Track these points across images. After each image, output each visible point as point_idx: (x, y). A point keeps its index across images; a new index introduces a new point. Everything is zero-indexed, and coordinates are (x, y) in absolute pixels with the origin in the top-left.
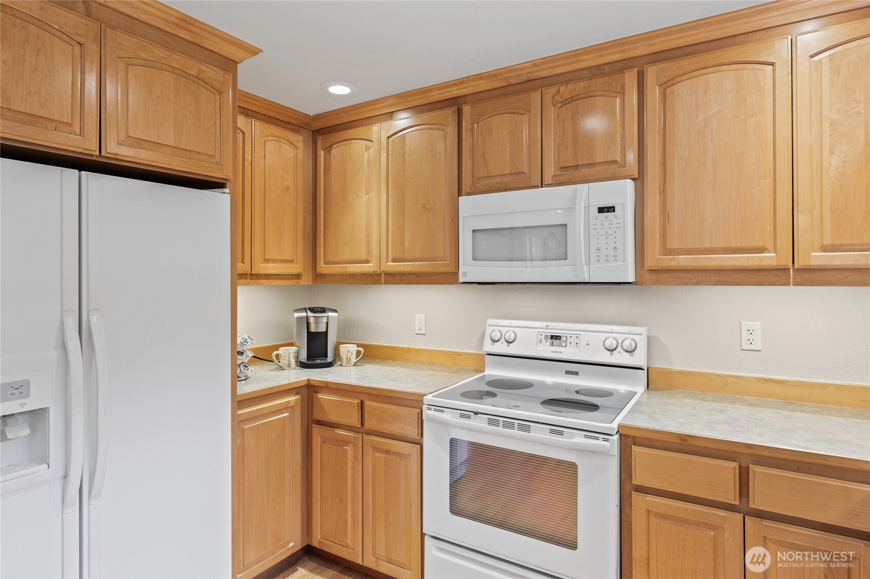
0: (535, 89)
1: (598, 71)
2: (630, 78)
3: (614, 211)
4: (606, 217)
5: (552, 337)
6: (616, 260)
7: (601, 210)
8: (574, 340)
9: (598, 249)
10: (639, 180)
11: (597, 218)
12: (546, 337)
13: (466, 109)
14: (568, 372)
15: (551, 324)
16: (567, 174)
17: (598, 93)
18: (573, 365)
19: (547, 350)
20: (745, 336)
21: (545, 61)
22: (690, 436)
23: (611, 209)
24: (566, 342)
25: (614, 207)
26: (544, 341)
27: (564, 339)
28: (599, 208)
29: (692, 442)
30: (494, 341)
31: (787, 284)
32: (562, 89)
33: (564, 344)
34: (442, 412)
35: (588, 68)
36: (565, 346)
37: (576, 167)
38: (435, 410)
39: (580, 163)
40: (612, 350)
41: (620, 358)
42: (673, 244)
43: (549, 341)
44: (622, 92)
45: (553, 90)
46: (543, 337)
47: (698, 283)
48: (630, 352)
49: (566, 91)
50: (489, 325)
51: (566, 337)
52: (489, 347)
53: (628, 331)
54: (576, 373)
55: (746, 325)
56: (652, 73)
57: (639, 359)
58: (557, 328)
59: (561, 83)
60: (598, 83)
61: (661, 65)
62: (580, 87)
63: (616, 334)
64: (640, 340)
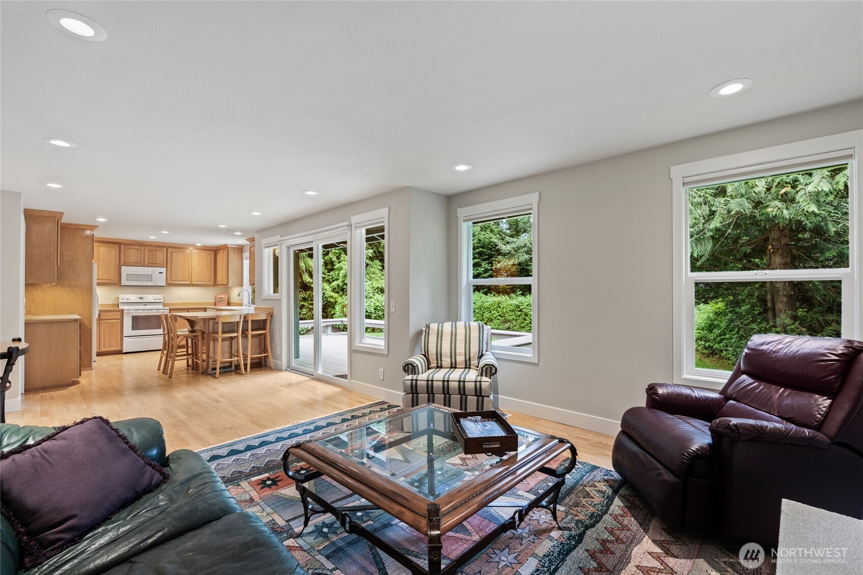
0: (143, 246)
1: (157, 246)
2: (165, 250)
3: (161, 273)
5: (140, 298)
6: (163, 282)
7: (159, 273)
8: (146, 298)
10: (167, 267)
12: (138, 298)
13: (122, 246)
14: (144, 305)
16: (150, 265)
18: (146, 304)
19: (139, 301)
21: (146, 241)
30: (123, 299)
31: (190, 286)
35: (155, 245)
39: (153, 263)
40: (156, 300)
41: (159, 301)
42: (173, 280)
44: (163, 251)
45: (148, 247)
48: (160, 299)
49: (151, 248)
51: (143, 298)
52: (121, 301)
53: (159, 296)
56: (169, 250)
57: (161, 301)
58: (141, 296)
59: (149, 246)
60: (158, 249)
61: (171, 249)
62: (154, 248)
63: (156, 296)
64: (162, 298)
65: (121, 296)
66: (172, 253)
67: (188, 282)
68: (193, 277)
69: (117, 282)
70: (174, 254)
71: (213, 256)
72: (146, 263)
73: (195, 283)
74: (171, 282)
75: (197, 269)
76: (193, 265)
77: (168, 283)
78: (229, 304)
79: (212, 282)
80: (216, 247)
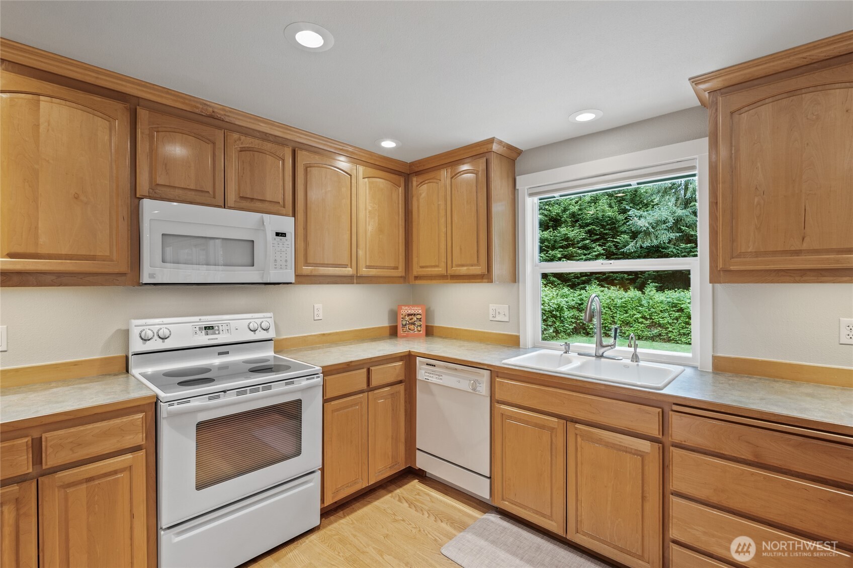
0: (220, 128)
1: (265, 137)
2: (287, 152)
3: (285, 236)
4: (281, 240)
5: (206, 328)
6: (286, 268)
7: (278, 234)
8: (225, 328)
9: (286, 261)
10: (295, 217)
11: (275, 239)
12: (200, 329)
14: (220, 354)
15: (203, 318)
16: (245, 204)
17: (268, 153)
18: (223, 348)
19: (203, 339)
20: (316, 312)
21: (233, 111)
22: (351, 362)
23: (284, 235)
24: (218, 330)
25: (285, 234)
26: (198, 332)
27: (217, 328)
28: (276, 233)
29: (353, 364)
30: (145, 340)
31: (353, 283)
32: (243, 138)
33: (217, 332)
34: (189, 402)
35: (259, 132)
36: (219, 333)
37: (252, 199)
38: (178, 404)
39: (255, 197)
40: (255, 331)
41: (261, 335)
42: (312, 260)
43: (204, 332)
44: (282, 159)
45: (236, 136)
46: (197, 329)
47: (320, 283)
48: (266, 330)
49: (248, 142)
50: (136, 326)
51: (218, 326)
52: (137, 346)
53: (262, 317)
54: (227, 353)
55: (316, 306)
56: (301, 155)
57: (271, 334)
58: (208, 320)
59: (241, 133)
60: (268, 146)
61: (304, 153)
62: (255, 143)
63: (255, 319)
64: (271, 321)
65: (137, 326)
66: (307, 168)
67: (349, 271)
68: (361, 253)
69: (123, 268)
70: (314, 171)
71: (401, 190)
72: (232, 197)
73: (364, 271)
74: (307, 270)
75: (370, 228)
76: (362, 215)
77: (299, 273)
78: (430, 332)
79: (400, 272)
80: (412, 164)
